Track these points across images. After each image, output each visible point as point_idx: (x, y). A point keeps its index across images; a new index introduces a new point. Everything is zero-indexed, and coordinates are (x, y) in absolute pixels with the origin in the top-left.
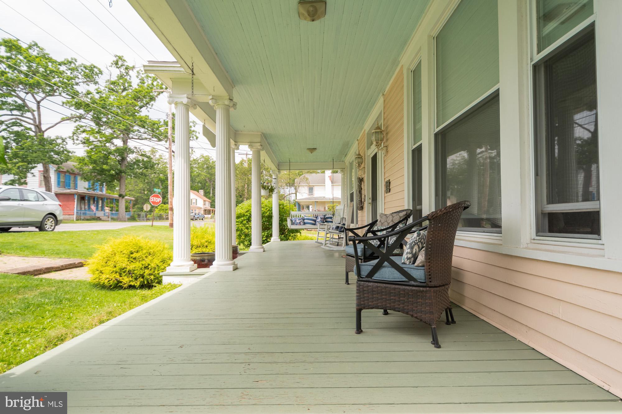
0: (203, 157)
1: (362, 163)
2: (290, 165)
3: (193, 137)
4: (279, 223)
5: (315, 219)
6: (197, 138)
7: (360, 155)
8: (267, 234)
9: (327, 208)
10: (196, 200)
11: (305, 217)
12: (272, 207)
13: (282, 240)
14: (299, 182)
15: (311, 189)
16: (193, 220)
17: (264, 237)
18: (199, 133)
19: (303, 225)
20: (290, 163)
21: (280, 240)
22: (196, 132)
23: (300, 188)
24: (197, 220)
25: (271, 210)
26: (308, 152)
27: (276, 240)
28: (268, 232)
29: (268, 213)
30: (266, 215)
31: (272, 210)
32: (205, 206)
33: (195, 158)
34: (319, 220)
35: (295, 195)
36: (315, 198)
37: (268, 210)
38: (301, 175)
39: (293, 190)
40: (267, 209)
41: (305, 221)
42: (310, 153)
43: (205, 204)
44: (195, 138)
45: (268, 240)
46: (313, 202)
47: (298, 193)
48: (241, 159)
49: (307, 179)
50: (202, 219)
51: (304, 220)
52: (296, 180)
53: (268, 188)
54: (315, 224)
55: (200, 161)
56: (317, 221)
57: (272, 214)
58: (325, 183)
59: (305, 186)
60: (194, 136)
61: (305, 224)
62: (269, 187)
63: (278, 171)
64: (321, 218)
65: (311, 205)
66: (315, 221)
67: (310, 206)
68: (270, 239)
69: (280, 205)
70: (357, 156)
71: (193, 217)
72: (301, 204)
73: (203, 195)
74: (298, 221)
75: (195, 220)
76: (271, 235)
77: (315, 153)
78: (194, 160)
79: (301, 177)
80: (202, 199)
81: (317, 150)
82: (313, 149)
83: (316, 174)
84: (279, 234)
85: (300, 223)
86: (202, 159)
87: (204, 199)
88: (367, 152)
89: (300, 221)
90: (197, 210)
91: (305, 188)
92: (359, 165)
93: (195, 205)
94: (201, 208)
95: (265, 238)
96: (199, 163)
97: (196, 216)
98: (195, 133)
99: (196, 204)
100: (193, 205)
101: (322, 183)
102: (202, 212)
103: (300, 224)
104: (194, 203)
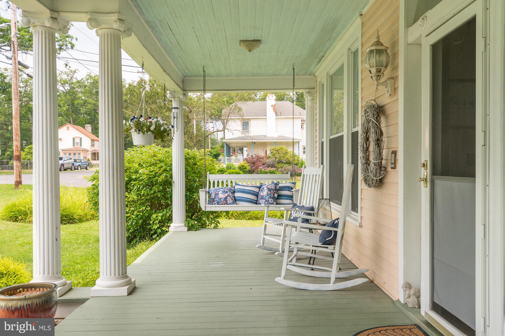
0: (91, 77)
1: (386, 67)
2: (204, 80)
3: (66, 46)
4: (186, 195)
5: (256, 190)
6: (72, 47)
7: (382, 45)
8: (162, 217)
9: (268, 152)
10: (81, 139)
11: (237, 187)
12: (171, 164)
13: (190, 228)
14: (227, 114)
15: (246, 124)
16: (71, 170)
17: (156, 224)
18: (77, 40)
19: (233, 203)
20: (204, 76)
21: (186, 229)
22: (72, 38)
23: (230, 123)
24: (78, 169)
25: (168, 170)
26: (243, 49)
27: (179, 229)
28: (164, 212)
29: (162, 177)
30: (160, 180)
31: (171, 170)
32: (93, 149)
33: (79, 79)
34: (264, 193)
35: (223, 132)
36: (252, 138)
37: (162, 169)
38: (231, 103)
39: (219, 125)
40: (162, 167)
41: (237, 195)
42: (246, 51)
43: (93, 145)
44: (69, 46)
45: (164, 228)
46: (248, 143)
47: (226, 131)
48: (139, 79)
49: (240, 109)
50: (86, 169)
51: (234, 192)
52: (223, 111)
53: (149, 130)
54: (256, 202)
55: (88, 83)
56: (261, 194)
57: (171, 177)
58: (266, 116)
59: (236, 120)
60: (67, 43)
61: (235, 200)
62: (150, 126)
63: (182, 92)
64: (269, 190)
65: (246, 147)
66: (257, 195)
67: (245, 149)
68: (169, 226)
69: (187, 159)
70: (374, 48)
71: (70, 165)
72: (231, 145)
73: (90, 131)
74: (222, 196)
75: (75, 169)
76: (170, 219)
77: (257, 51)
78: (78, 82)
79: (231, 106)
80: (89, 137)
81: (262, 46)
82: (254, 41)
83: (253, 101)
84: (184, 218)
85: (226, 199)
86: (89, 81)
87: (92, 138)
88: (406, 33)
89: (226, 195)
90: (82, 153)
91: (237, 122)
92: (379, 71)
93: (79, 146)
94: (88, 151)
95: (158, 225)
96: (85, 86)
97: (76, 164)
98: (70, 39)
99: (81, 145)
100: (76, 146)
101: (263, 114)
102: (89, 157)
103: (227, 201)
104: (77, 143)
